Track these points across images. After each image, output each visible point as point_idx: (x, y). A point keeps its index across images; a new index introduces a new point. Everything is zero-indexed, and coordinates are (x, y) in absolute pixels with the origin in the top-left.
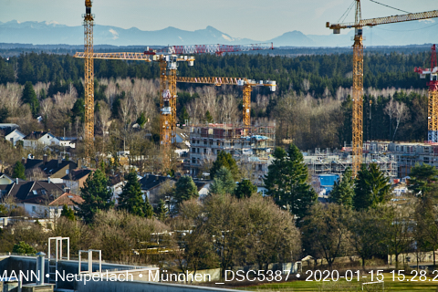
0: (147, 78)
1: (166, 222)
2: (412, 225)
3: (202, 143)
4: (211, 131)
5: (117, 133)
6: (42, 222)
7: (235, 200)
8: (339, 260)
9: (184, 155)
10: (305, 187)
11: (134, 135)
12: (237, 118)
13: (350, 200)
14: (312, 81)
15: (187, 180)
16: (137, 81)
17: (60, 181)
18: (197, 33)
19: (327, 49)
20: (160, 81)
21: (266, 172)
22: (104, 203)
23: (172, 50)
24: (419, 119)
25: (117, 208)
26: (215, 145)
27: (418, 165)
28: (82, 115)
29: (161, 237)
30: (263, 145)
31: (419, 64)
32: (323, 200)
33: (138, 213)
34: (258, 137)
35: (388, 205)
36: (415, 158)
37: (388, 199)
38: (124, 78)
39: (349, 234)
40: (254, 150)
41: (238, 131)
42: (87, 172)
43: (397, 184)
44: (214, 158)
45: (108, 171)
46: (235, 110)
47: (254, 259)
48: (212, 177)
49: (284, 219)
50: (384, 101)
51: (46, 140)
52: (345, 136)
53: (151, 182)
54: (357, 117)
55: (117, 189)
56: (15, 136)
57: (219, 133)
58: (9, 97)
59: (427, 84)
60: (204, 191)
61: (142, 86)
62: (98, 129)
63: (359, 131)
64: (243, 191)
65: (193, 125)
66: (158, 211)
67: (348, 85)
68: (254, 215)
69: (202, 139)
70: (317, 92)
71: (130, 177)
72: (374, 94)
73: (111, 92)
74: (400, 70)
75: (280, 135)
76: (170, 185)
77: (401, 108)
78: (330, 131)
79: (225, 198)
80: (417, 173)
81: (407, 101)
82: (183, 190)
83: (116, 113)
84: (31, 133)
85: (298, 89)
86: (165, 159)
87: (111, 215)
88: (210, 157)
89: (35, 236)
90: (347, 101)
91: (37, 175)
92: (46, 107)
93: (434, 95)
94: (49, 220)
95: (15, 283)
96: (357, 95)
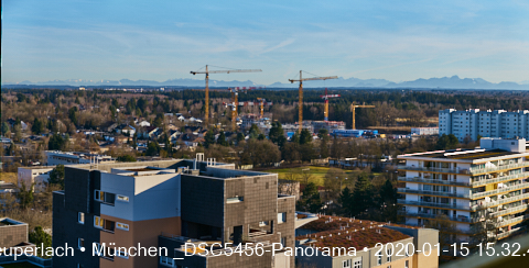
0: (227, 98)
1: (234, 149)
2: (319, 150)
3: (246, 121)
4: (249, 117)
5: (217, 117)
6: (191, 148)
7: (258, 141)
8: (294, 162)
9: (240, 125)
10: (282, 136)
11: (222, 118)
12: (258, 112)
13: (298, 141)
14: (285, 99)
15: (241, 134)
16: (223, 99)
17: (197, 134)
20: (231, 99)
21: (269, 131)
22: (212, 142)
23: (236, 89)
24: (321, 113)
25: (217, 143)
26: (251, 122)
27: (321, 129)
28: (205, 111)
29: (232, 154)
30: (268, 122)
31: (321, 94)
32: (288, 141)
33: (224, 145)
34: (266, 119)
35: (311, 143)
36: (320, 127)
37: (311, 141)
38: (219, 98)
39: (298, 153)
40: (264, 124)
41: (259, 117)
42: (206, 131)
43: (314, 135)
44: (251, 126)
45: (213, 131)
46: (258, 109)
47: (265, 162)
48: (250, 133)
49: (275, 147)
50: (309, 107)
51: (192, 119)
52: (296, 119)
53: (228, 134)
54: (300, 112)
55: (217, 136)
56: (181, 118)
57: (252, 117)
58: (179, 104)
59: (324, 101)
60: (247, 137)
61: (225, 100)
62: (210, 116)
63: (301, 117)
64: (261, 137)
65: (243, 114)
66: (231, 144)
67: (297, 101)
68: (265, 146)
69: (246, 119)
70: (286, 103)
71: (221, 132)
72: (306, 104)
73: (214, 103)
74: (315, 96)
75: (273, 118)
76: (235, 135)
77: (315, 109)
78: (291, 117)
79: (254, 140)
80: (321, 132)
81: (317, 107)
82: (240, 137)
83: (216, 110)
84: (187, 117)
85: (280, 102)
86: (233, 126)
87: (215, 146)
88: (249, 126)
89: (188, 152)
90: (297, 106)
91: (189, 132)
92: (192, 108)
93: (327, 105)
94: (193, 147)
95: (187, 169)
96: (300, 104)
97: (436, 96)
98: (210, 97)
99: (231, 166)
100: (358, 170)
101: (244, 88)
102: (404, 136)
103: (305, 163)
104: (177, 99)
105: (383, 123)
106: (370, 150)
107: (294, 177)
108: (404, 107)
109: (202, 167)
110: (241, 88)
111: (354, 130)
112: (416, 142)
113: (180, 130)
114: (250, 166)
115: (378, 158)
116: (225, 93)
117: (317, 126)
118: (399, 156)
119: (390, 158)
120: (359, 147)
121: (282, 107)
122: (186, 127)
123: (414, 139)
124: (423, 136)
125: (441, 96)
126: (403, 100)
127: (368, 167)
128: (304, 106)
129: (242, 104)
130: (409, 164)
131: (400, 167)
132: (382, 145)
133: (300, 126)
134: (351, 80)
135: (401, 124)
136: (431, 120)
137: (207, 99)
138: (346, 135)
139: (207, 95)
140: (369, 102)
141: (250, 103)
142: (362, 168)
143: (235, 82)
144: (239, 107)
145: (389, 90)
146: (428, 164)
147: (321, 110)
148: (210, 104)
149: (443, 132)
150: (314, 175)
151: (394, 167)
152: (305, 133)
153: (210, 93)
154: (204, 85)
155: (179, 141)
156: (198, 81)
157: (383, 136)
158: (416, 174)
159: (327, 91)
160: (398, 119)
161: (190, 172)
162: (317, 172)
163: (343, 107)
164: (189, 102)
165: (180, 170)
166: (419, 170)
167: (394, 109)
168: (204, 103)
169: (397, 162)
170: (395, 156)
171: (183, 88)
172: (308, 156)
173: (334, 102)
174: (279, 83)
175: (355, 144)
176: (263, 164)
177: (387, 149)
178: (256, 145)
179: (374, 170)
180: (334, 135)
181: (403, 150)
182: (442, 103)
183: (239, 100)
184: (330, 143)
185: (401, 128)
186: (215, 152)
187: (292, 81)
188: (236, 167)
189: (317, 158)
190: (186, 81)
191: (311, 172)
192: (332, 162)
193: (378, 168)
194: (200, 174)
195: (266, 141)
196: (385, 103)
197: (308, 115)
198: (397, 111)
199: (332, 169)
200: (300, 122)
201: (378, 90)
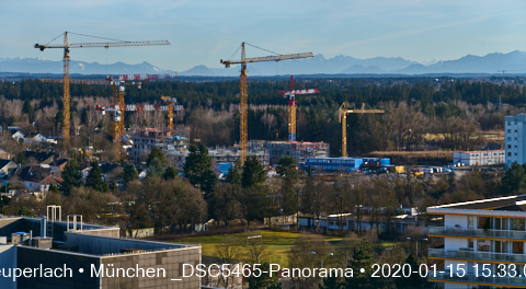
0: (104, 96)
1: (118, 196)
2: (279, 198)
3: (141, 142)
4: (147, 133)
5: (85, 134)
6: (36, 194)
7: (164, 180)
8: (231, 222)
9: (129, 149)
10: (210, 172)
11: (96, 135)
12: (164, 125)
13: (240, 181)
14: (213, 99)
15: (131, 167)
16: (98, 99)
17: (48, 166)
18: (137, 66)
19: (223, 78)
20: (112, 98)
21: (184, 161)
22: (77, 182)
23: (121, 78)
24: (283, 125)
25: (86, 186)
26: (149, 143)
27: (283, 156)
28: (62, 122)
29: (114, 206)
30: (182, 143)
31: (282, 89)
32: (221, 180)
33: (99, 189)
34: (178, 137)
35: (264, 184)
36: (281, 152)
37: (264, 180)
38: (89, 96)
39: (239, 204)
40: (176, 147)
41: (165, 133)
42: (65, 160)
43: (269, 170)
44: (149, 152)
45: (79, 160)
46: (163, 119)
47: (176, 222)
48: (148, 165)
49: (196, 193)
50: (261, 113)
51: (38, 138)
52: (236, 137)
53: (107, 168)
54: (243, 124)
55: (85, 172)
56: (18, 135)
57: (152, 134)
58: (14, 108)
59: (288, 102)
60: (143, 174)
61: (101, 102)
62: (72, 131)
63: (244, 134)
64: (169, 174)
65: (135, 129)
66: (112, 188)
67: (237, 102)
68: (176, 191)
69: (141, 139)
70: (217, 107)
71: (94, 164)
72: (254, 108)
73: (80, 105)
74: (270, 92)
75: (192, 136)
76: (120, 170)
77: (271, 118)
78: (225, 134)
79: (157, 179)
80: (283, 162)
81: (275, 113)
82: (129, 174)
83: (84, 120)
84: (28, 133)
85: (204, 104)
86: (116, 152)
87: (82, 190)
88: (146, 151)
89: (32, 204)
90: (237, 113)
91: (33, 162)
92: (39, 116)
93: (293, 110)
94: (41, 193)
95: (27, 236)
96: (243, 109)
97: (500, 90)
98: (73, 94)
99: (112, 231)
100: (353, 237)
101: (137, 79)
102: (440, 169)
103: (254, 224)
104: (10, 97)
105: (400, 144)
106: (374, 197)
107: (232, 252)
108: (440, 112)
109: (58, 232)
110: (131, 77)
111: (345, 158)
112: (463, 180)
113: (17, 160)
114: (149, 232)
115: (390, 214)
116: (100, 88)
117: (275, 152)
118: (431, 209)
119: (414, 212)
120: (356, 192)
121: (209, 116)
122: (28, 154)
123: (459, 174)
124: (476, 167)
125: (509, 89)
126: (437, 98)
127: (372, 231)
128: (250, 112)
129: (132, 108)
130: (449, 223)
131: (433, 230)
132: (398, 187)
133: (242, 152)
134: (339, 59)
135: (434, 145)
136: (491, 136)
137: (66, 98)
138: (331, 169)
139: (67, 90)
140: (372, 103)
141: (148, 108)
142: (360, 233)
143: (120, 64)
144: (127, 115)
145: (409, 79)
146: (486, 223)
147: (281, 120)
148: (72, 109)
149: (513, 159)
150: (270, 248)
151: (422, 229)
152: (252, 166)
153: (72, 86)
154: (60, 71)
155: (15, 181)
156: (49, 64)
157: (400, 169)
158: (464, 243)
159: (293, 83)
160: (428, 136)
161: (35, 243)
162: (276, 242)
163: (324, 113)
164: (33, 103)
165: (16, 238)
166: (469, 234)
167: (419, 115)
168: (61, 106)
169: (427, 219)
170: (422, 209)
171: (21, 76)
172: (257, 211)
173: (306, 104)
174: (202, 68)
175: (347, 186)
176: (173, 227)
177: (408, 194)
178: (159, 189)
179: (383, 237)
180: (308, 168)
181: (438, 195)
182: (511, 101)
183: (128, 101)
184: (300, 184)
185: (434, 153)
186: (82, 202)
187: (227, 64)
188: (122, 233)
189: (277, 214)
190: (26, 62)
191: (265, 241)
192: (305, 222)
193: (392, 233)
194: (55, 246)
195: (179, 181)
196: (403, 104)
197: (258, 130)
198: (426, 119)
199: (304, 235)
200: (244, 144)
201: (389, 79)
